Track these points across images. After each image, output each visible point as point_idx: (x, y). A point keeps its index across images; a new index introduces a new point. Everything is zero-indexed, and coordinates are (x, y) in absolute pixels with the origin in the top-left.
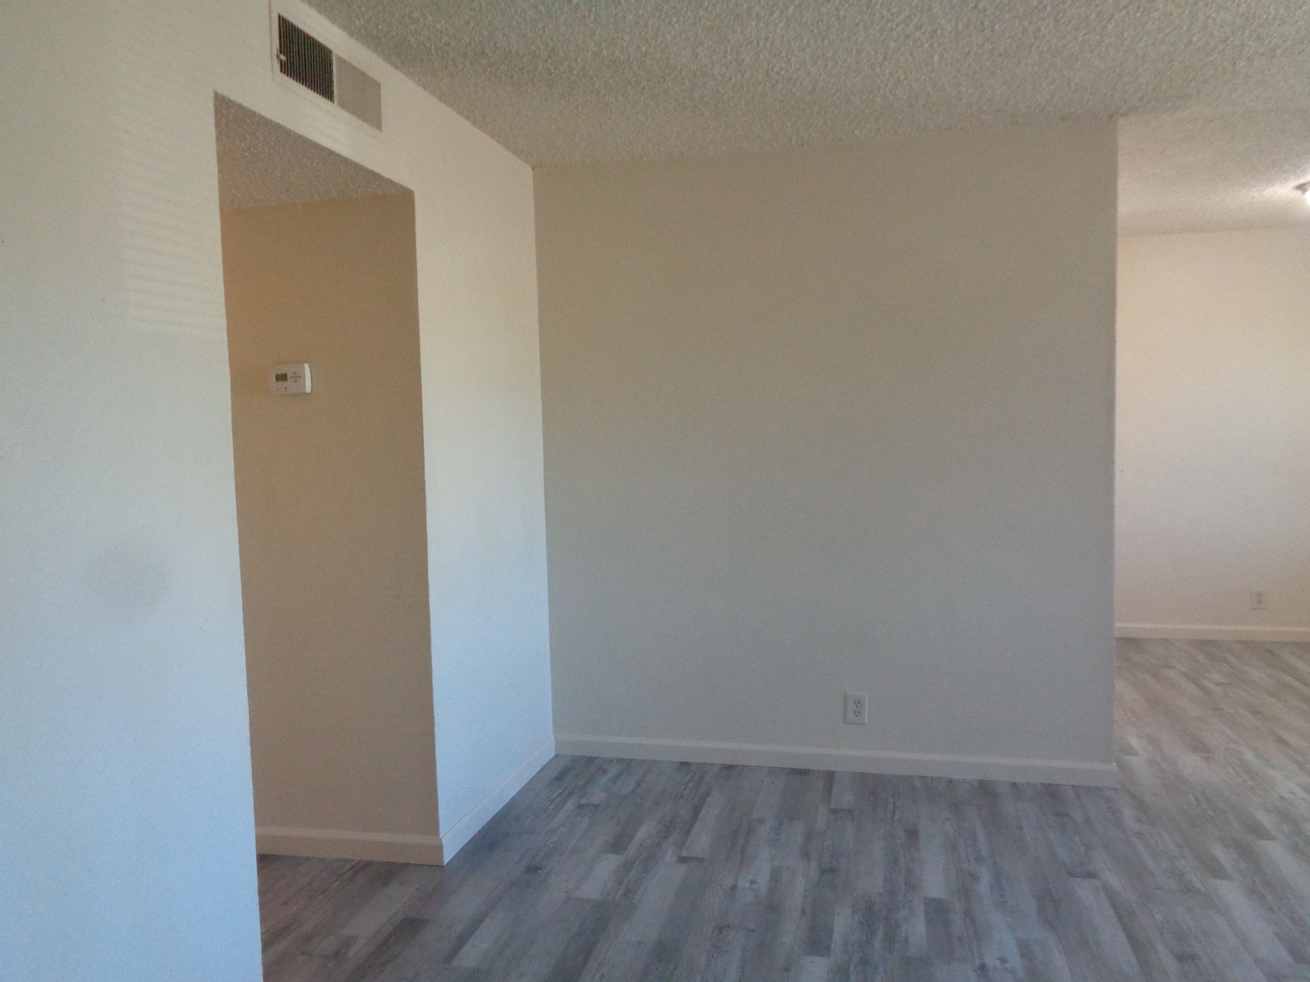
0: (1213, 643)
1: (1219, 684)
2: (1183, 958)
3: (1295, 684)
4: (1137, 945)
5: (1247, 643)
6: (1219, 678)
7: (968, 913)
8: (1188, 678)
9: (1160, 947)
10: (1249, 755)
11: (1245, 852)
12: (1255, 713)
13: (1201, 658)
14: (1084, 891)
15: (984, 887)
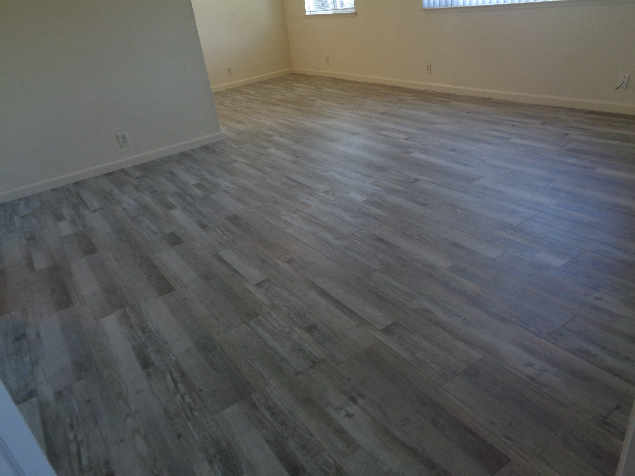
0: (219, 92)
1: (230, 104)
2: (272, 167)
3: (252, 97)
4: (260, 170)
5: (230, 89)
6: (229, 102)
7: (209, 183)
8: (221, 105)
9: (265, 168)
10: (253, 119)
11: (270, 141)
12: (247, 108)
13: (219, 98)
14: (236, 165)
15: (207, 175)
